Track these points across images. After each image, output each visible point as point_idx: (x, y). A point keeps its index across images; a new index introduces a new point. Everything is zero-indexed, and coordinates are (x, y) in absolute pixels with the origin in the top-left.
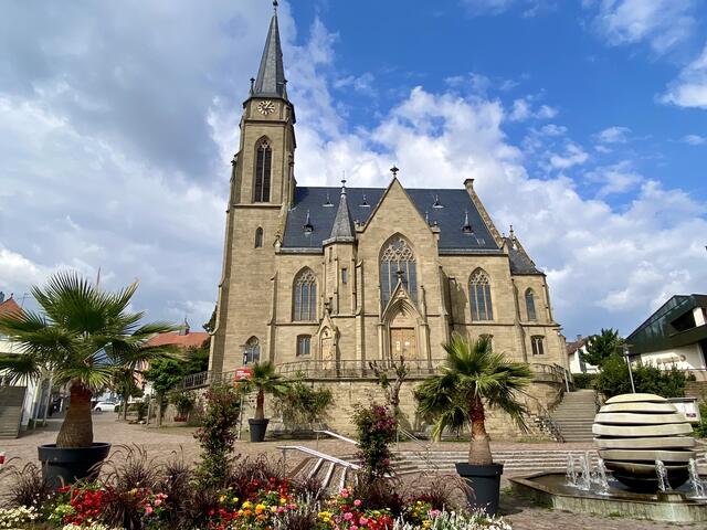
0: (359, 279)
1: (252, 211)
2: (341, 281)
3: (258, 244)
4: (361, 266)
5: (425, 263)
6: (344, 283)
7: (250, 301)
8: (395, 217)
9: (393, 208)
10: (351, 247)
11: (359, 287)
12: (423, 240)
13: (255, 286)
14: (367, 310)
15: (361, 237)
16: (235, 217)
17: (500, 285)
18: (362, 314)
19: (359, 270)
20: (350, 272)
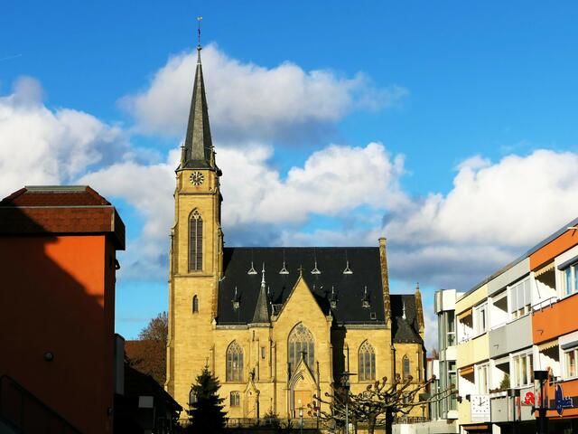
0: (273, 356)
1: (188, 279)
2: (260, 356)
3: (195, 309)
4: (275, 347)
5: (321, 344)
6: (263, 358)
7: (191, 357)
8: (300, 309)
9: (298, 302)
10: (268, 330)
11: (273, 362)
12: (319, 327)
13: (195, 345)
14: (278, 379)
15: (275, 324)
16: (176, 287)
17: (382, 353)
18: (275, 382)
19: (273, 350)
20: (268, 350)
